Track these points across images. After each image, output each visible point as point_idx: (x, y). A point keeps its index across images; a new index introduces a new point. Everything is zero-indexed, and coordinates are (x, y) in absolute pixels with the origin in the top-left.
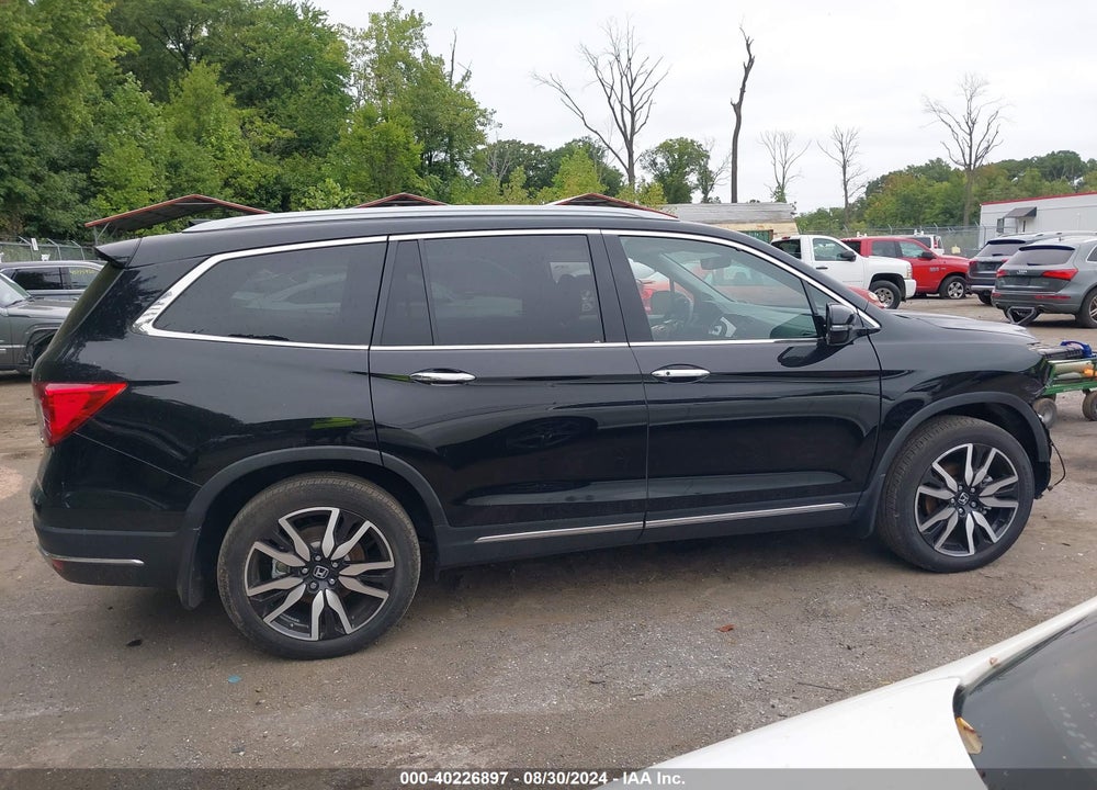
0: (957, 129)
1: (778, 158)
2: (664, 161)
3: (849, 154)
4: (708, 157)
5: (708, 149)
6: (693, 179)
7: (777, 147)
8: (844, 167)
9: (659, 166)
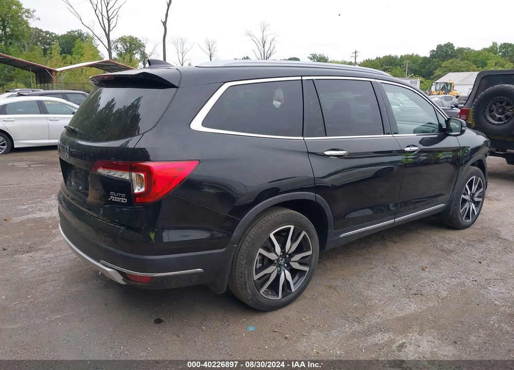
0: (258, 44)
1: (179, 50)
2: (122, 46)
3: (212, 51)
4: (144, 47)
5: (145, 43)
6: (138, 56)
7: (179, 45)
8: (211, 57)
9: (119, 49)
